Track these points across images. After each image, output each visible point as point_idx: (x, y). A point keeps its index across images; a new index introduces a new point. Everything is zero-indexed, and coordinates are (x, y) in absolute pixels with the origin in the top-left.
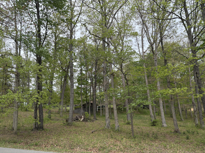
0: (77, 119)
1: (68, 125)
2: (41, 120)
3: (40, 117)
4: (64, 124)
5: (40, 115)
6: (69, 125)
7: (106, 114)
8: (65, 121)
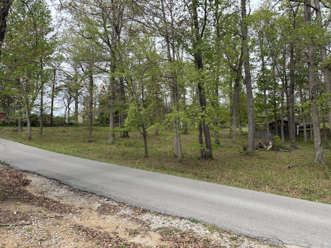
0: (262, 147)
1: (247, 154)
4: (241, 154)
6: (249, 156)
7: (316, 139)
8: (242, 148)
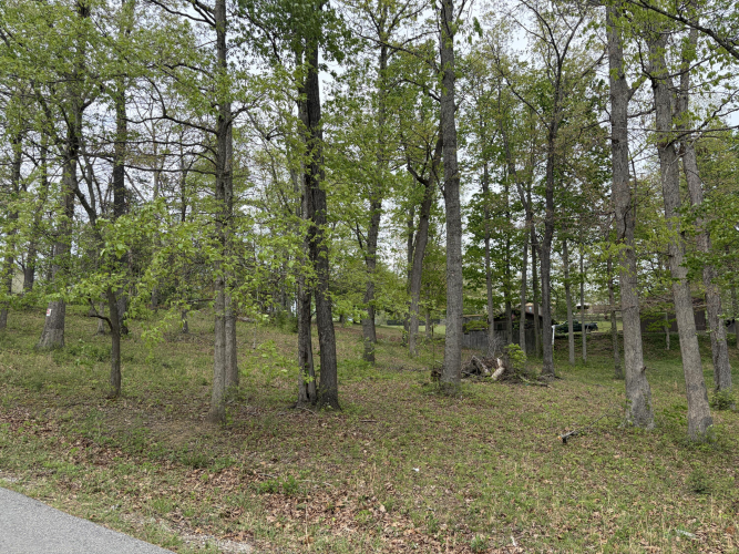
0: (477, 371)
1: (443, 391)
2: (329, 366)
3: (322, 353)
4: (425, 389)
5: (321, 346)
6: (447, 395)
8: (429, 373)
